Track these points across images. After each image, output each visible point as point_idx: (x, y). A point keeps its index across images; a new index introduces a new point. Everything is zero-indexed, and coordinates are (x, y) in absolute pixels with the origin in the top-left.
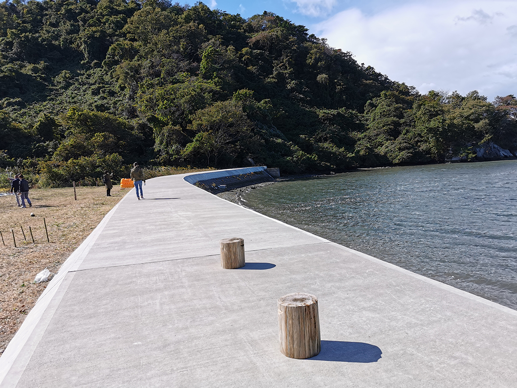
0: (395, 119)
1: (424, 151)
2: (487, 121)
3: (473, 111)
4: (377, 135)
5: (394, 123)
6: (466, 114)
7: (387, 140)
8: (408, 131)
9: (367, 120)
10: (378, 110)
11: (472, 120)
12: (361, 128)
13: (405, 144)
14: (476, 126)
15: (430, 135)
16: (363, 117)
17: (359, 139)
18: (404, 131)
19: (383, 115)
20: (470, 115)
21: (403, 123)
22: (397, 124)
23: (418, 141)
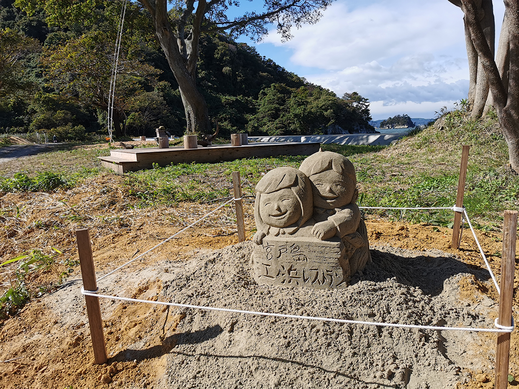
0: (277, 106)
1: (293, 130)
2: (332, 110)
3: (324, 103)
4: (263, 117)
5: (275, 108)
6: (320, 106)
7: (269, 121)
8: (284, 115)
9: (259, 105)
10: (267, 99)
11: (323, 110)
12: (254, 111)
13: (280, 125)
14: (325, 113)
15: (296, 119)
16: (257, 102)
17: (250, 120)
18: (282, 115)
19: (270, 102)
20: (323, 106)
21: (282, 109)
22: (277, 110)
23: (290, 123)
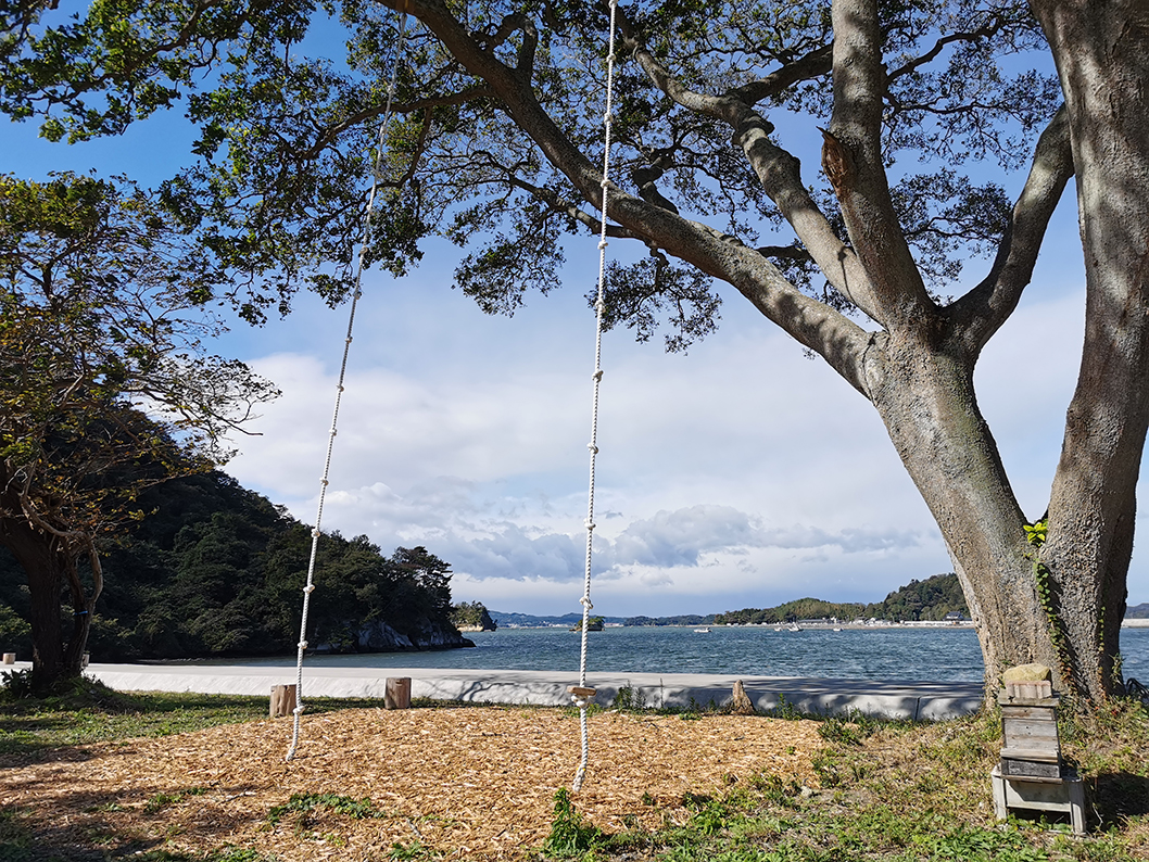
0: (229, 568)
1: (271, 632)
2: (375, 586)
3: (356, 567)
4: (191, 596)
5: (225, 574)
6: (345, 572)
7: (207, 607)
8: (248, 593)
9: (175, 564)
10: (200, 548)
11: (353, 583)
12: (158, 578)
13: (238, 617)
14: (359, 592)
15: (283, 604)
16: (169, 556)
17: (152, 602)
18: (242, 593)
19: (208, 558)
20: (352, 574)
21: (243, 577)
22: (230, 578)
23: (264, 613)
